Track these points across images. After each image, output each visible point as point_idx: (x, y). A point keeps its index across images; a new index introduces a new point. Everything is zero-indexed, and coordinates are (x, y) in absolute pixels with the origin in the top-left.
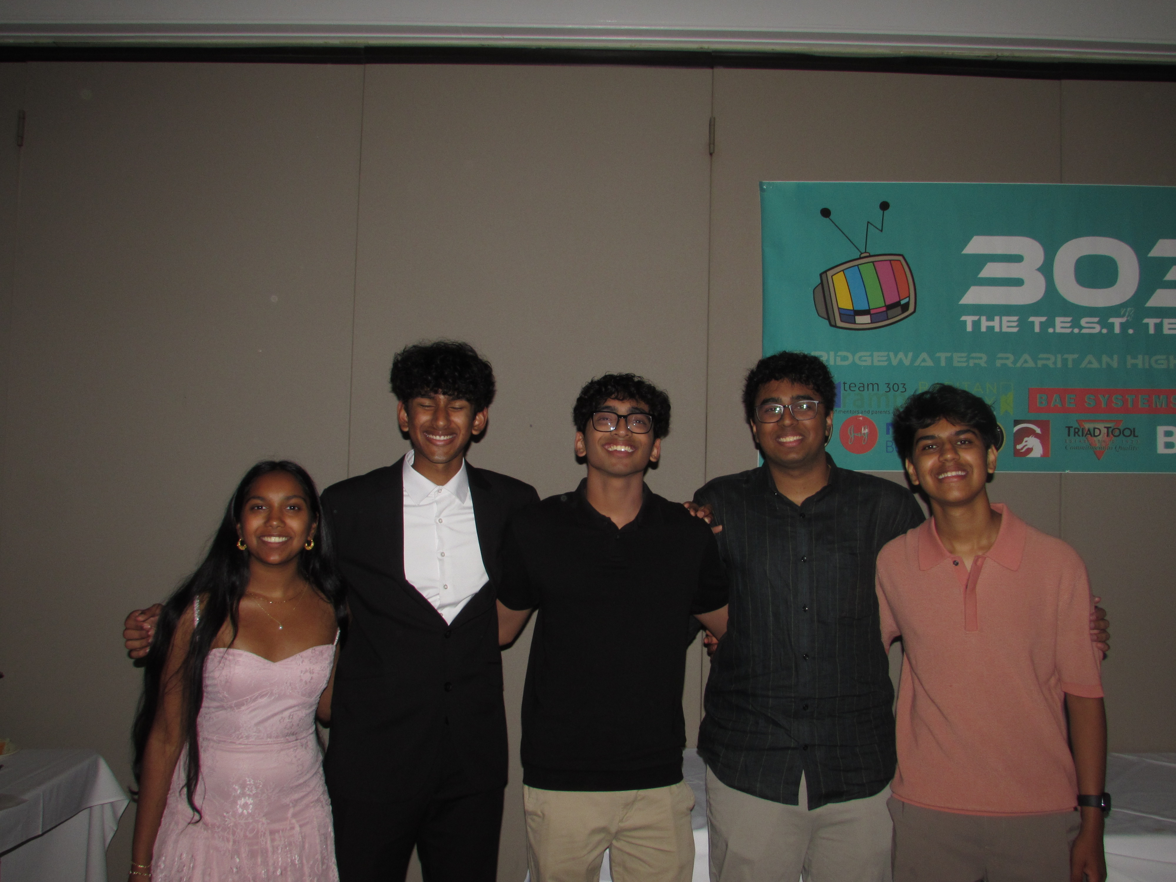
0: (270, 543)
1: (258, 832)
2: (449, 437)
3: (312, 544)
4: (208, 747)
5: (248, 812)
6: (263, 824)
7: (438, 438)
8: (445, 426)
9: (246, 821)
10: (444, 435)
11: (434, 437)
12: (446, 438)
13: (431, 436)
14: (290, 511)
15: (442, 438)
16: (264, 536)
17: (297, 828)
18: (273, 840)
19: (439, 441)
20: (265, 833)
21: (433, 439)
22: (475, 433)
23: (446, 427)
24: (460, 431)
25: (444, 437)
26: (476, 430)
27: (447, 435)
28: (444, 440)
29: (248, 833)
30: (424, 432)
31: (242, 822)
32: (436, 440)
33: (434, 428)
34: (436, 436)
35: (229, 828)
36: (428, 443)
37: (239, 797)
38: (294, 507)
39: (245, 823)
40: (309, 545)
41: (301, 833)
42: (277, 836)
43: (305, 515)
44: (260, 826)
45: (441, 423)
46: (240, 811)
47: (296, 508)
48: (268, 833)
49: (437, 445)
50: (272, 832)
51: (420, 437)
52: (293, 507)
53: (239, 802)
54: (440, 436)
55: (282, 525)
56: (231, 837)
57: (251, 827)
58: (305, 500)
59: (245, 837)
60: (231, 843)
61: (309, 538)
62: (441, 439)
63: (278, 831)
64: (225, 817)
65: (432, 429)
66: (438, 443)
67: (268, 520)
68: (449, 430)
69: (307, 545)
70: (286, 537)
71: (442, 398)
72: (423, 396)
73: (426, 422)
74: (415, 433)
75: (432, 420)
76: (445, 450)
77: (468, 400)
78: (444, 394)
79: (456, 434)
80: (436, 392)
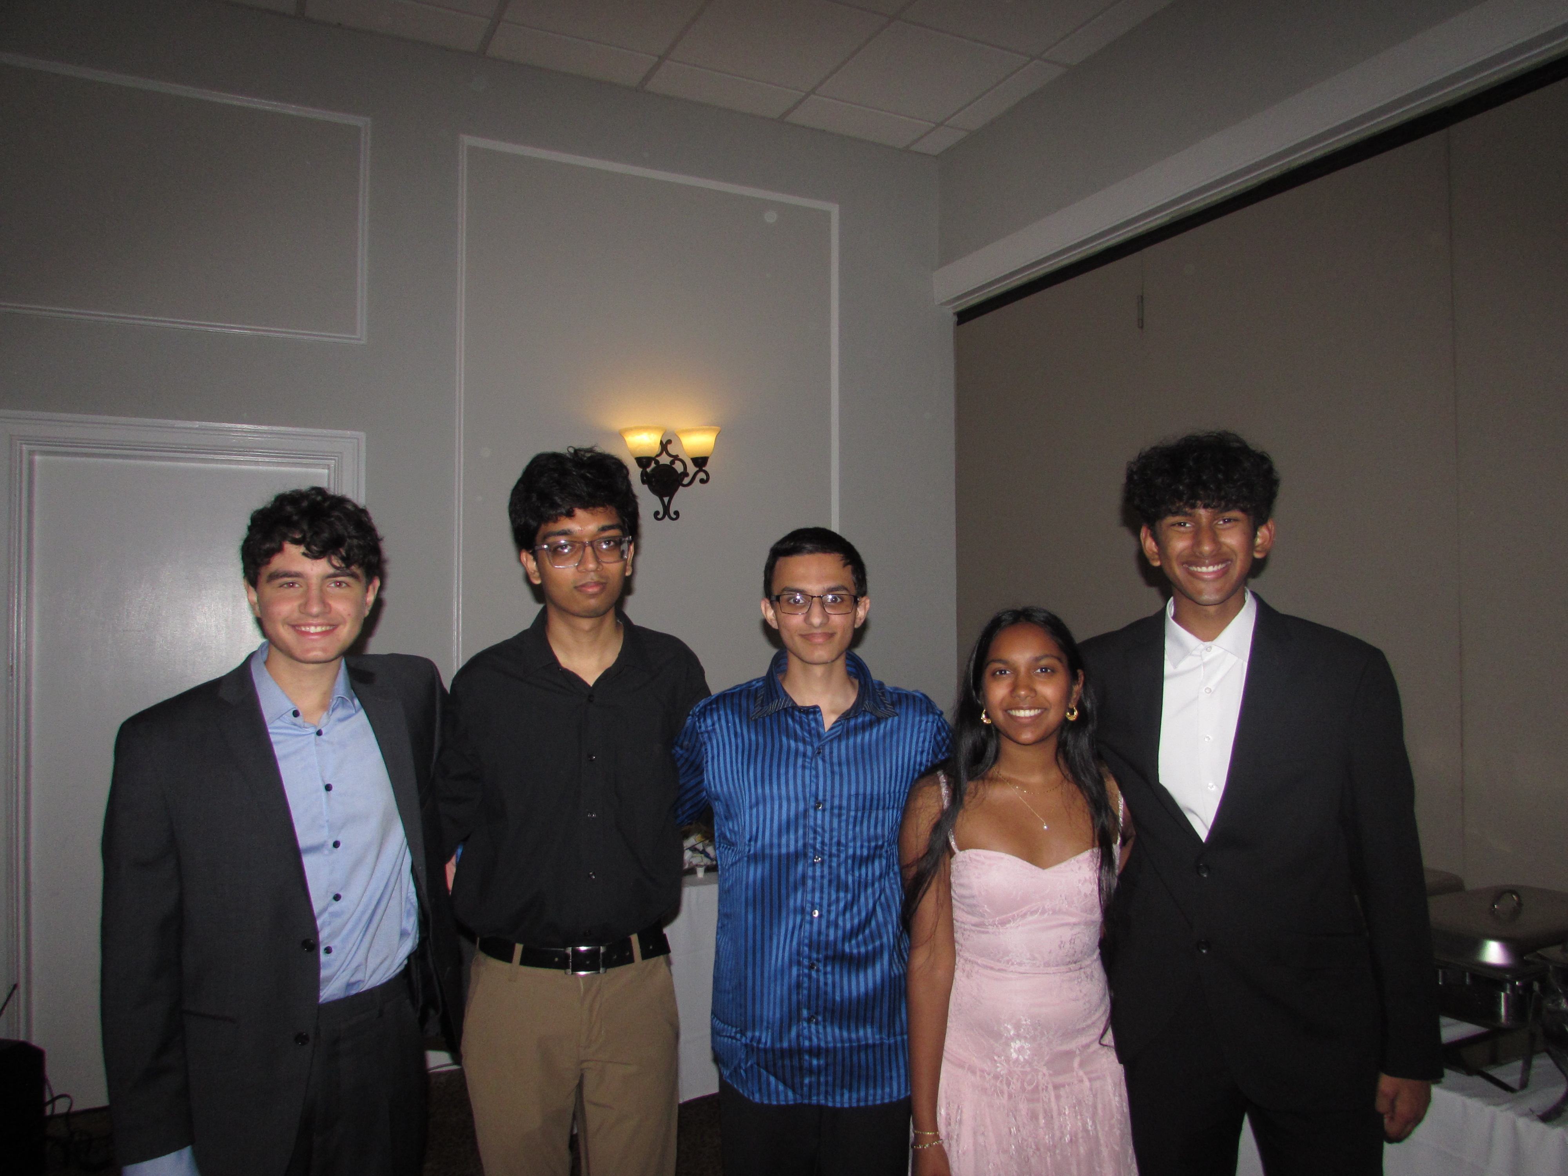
0: (1019, 717)
1: (1037, 1087)
2: (1220, 567)
3: (1076, 713)
4: (972, 971)
5: (1025, 1059)
6: (1044, 1075)
7: (1204, 569)
8: (1212, 551)
9: (1022, 1069)
10: (1213, 565)
11: (1199, 569)
12: (1216, 568)
13: (1194, 569)
14: (1040, 674)
15: (1211, 569)
16: (1011, 709)
17: (1087, 1083)
18: (1058, 1097)
19: (1207, 573)
20: (1047, 1087)
21: (1197, 572)
22: (1258, 556)
23: (1214, 553)
24: (1236, 555)
25: (1214, 567)
26: (1258, 552)
27: (1218, 564)
28: (1214, 572)
29: (1025, 1084)
30: (1183, 563)
31: (1018, 1069)
32: (1201, 573)
33: (1197, 557)
34: (1201, 566)
35: (1002, 1076)
36: (1191, 579)
37: (1012, 1039)
38: (1046, 669)
39: (1021, 1072)
40: (1072, 713)
41: (1091, 1089)
42: (1062, 1092)
43: (1061, 679)
44: (1040, 1077)
45: (1207, 548)
46: (1014, 1055)
47: (1049, 671)
48: (1050, 1087)
49: (1204, 580)
50: (1056, 1087)
51: (1178, 571)
52: (1044, 669)
53: (1013, 1044)
54: (1207, 566)
55: (1033, 694)
56: (1005, 1088)
57: (1029, 1077)
58: (1059, 659)
59: (1023, 1089)
60: (1006, 1096)
61: (1070, 706)
62: (1208, 570)
63: (1063, 1086)
64: (995, 1061)
65: (1193, 559)
66: (1207, 576)
67: (1014, 688)
68: (1221, 557)
69: (1068, 714)
70: (1038, 708)
71: (1203, 514)
72: (1175, 514)
73: (1184, 550)
74: (1171, 568)
75: (1193, 546)
76: (1218, 585)
77: (1243, 510)
78: (1205, 507)
79: (1232, 561)
80: (1193, 506)
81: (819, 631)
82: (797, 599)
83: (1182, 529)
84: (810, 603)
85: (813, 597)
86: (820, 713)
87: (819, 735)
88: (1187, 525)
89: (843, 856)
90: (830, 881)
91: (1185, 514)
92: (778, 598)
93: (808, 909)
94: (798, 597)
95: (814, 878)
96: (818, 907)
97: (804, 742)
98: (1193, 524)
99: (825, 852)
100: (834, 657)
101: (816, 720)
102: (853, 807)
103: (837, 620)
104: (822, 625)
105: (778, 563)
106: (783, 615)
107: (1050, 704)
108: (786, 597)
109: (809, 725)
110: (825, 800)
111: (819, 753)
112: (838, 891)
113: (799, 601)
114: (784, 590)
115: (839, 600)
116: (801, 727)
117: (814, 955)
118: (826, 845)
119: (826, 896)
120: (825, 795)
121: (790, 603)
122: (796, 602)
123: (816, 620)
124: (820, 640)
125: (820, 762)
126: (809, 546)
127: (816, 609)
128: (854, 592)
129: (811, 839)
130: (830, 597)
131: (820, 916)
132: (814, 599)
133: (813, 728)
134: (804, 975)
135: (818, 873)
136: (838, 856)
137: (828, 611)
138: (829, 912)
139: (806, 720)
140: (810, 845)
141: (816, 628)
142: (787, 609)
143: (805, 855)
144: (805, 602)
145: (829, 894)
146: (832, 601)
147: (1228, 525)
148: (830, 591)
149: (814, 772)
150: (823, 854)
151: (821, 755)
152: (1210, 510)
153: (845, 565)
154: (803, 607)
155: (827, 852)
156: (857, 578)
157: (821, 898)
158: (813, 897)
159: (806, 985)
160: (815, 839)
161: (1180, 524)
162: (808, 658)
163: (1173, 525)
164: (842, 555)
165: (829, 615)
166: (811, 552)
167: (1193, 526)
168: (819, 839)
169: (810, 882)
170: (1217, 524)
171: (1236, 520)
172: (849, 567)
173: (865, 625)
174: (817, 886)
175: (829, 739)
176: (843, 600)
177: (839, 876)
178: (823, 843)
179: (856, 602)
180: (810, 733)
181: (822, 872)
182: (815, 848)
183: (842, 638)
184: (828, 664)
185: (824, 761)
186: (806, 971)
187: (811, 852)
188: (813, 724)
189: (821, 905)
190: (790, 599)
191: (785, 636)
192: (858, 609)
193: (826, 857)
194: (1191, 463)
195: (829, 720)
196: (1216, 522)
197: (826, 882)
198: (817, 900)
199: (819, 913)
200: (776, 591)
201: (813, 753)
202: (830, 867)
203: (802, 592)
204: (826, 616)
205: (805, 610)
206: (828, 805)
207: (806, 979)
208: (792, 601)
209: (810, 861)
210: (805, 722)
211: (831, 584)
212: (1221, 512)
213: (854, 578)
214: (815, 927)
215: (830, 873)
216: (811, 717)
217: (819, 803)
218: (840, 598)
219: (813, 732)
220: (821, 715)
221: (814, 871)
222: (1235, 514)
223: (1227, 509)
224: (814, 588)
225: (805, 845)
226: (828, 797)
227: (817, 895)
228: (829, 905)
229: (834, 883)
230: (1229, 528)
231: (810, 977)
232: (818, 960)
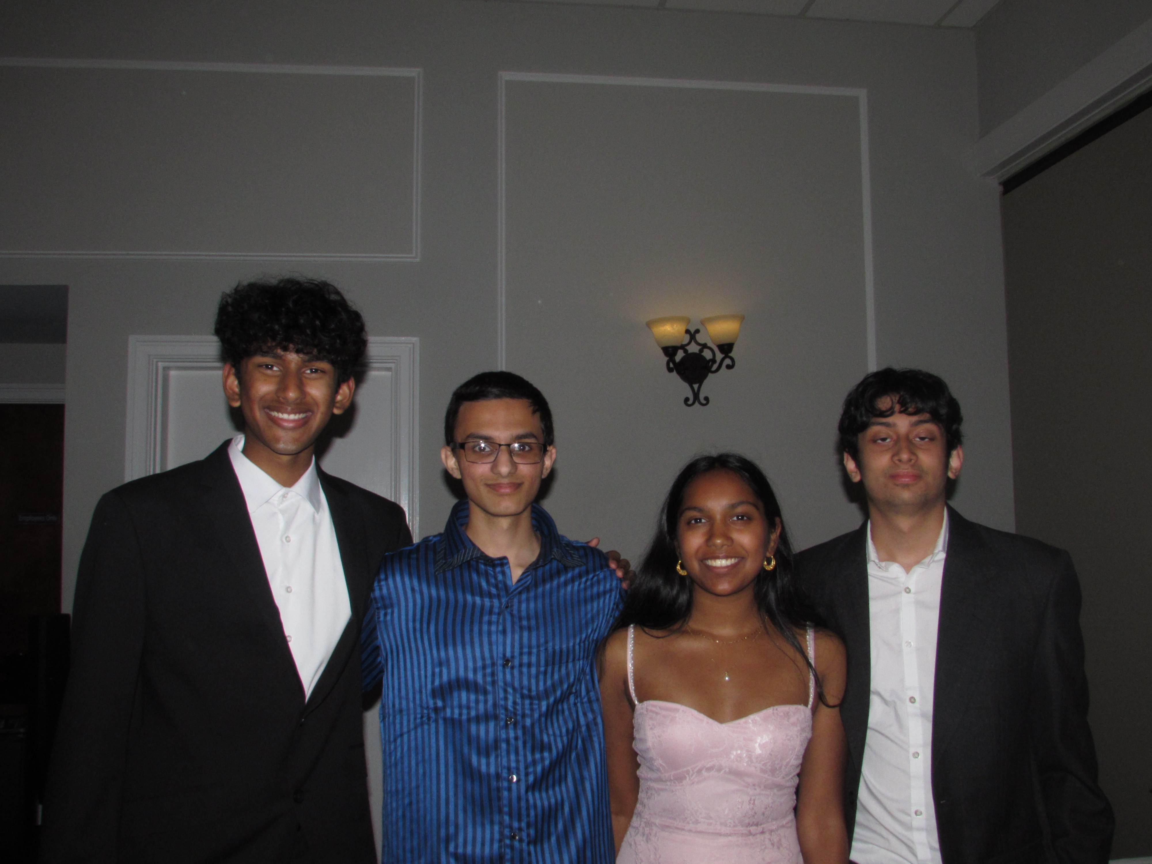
0: (715, 567)
2: (301, 416)
3: (773, 562)
7: (285, 416)
8: (296, 399)
10: (295, 412)
11: (280, 416)
12: (297, 417)
13: (275, 414)
14: (736, 522)
15: (292, 417)
16: (707, 559)
19: (287, 421)
21: (278, 418)
22: (336, 412)
23: (298, 401)
24: (318, 407)
25: (295, 415)
26: (338, 408)
27: (299, 412)
28: (294, 421)
30: (265, 407)
32: (282, 420)
33: (280, 403)
34: (282, 413)
36: (271, 424)
38: (742, 517)
40: (769, 562)
43: (757, 527)
45: (292, 395)
47: (745, 518)
49: (283, 428)
51: (259, 415)
52: (740, 517)
54: (289, 414)
55: (729, 543)
58: (756, 506)
61: (767, 554)
62: (289, 418)
66: (286, 424)
67: (710, 537)
69: (765, 563)
70: (735, 557)
71: (293, 358)
72: (264, 353)
73: (268, 393)
74: (252, 410)
75: (277, 391)
76: (295, 434)
77: (332, 362)
78: (298, 352)
79: (313, 412)
80: (286, 349)
81: (505, 481)
82: (481, 447)
83: (268, 372)
84: (497, 451)
85: (500, 445)
86: (508, 566)
87: (506, 587)
88: (275, 369)
89: (536, 715)
90: (525, 743)
92: (462, 446)
93: (505, 774)
94: (483, 445)
95: (508, 741)
96: (515, 771)
97: (490, 596)
98: (281, 368)
99: (518, 712)
100: (521, 508)
101: (503, 573)
102: (542, 662)
103: (525, 469)
104: (510, 474)
105: (462, 408)
106: (467, 463)
107: (747, 552)
108: (472, 444)
109: (495, 578)
110: (513, 657)
111: (507, 607)
112: (533, 753)
113: (484, 448)
114: (468, 437)
115: (527, 448)
116: (488, 582)
117: (516, 825)
118: (518, 704)
119: (521, 758)
120: (513, 652)
121: (475, 451)
122: (482, 450)
123: (504, 469)
124: (507, 490)
125: (508, 617)
126: (495, 390)
127: (504, 458)
128: (542, 441)
129: (502, 699)
130: (516, 445)
131: (518, 780)
132: (503, 447)
133: (500, 581)
134: (506, 846)
135: (512, 734)
136: (532, 716)
137: (516, 460)
138: (527, 775)
139: (492, 573)
140: (502, 706)
141: (503, 477)
142: (472, 457)
143: (496, 717)
144: (492, 450)
145: (525, 756)
146: (520, 450)
147: (315, 375)
148: (518, 438)
149: (501, 628)
150: (515, 714)
151: (509, 610)
152: (302, 356)
153: (534, 412)
154: (489, 454)
155: (519, 712)
156: (545, 425)
157: (517, 761)
158: (509, 761)
159: (508, 857)
160: (506, 699)
161: (267, 366)
162: (493, 509)
163: (260, 366)
164: (530, 401)
165: (517, 464)
166: (498, 396)
167: (280, 371)
168: (510, 698)
169: (504, 746)
170: (304, 372)
171: (323, 371)
172: (538, 415)
173: (552, 475)
174: (512, 749)
175: (517, 591)
176: (531, 449)
177: (533, 735)
178: (515, 703)
179: (544, 451)
180: (496, 586)
181: (516, 733)
182: (506, 709)
183: (529, 489)
184: (516, 515)
185: (512, 615)
186: (508, 842)
187: (502, 714)
188: (500, 577)
189: (518, 769)
190: (474, 447)
191: (470, 486)
192: (545, 459)
193: (519, 718)
195: (516, 573)
196: (302, 371)
197: (520, 743)
198: (513, 765)
199: (517, 777)
200: (459, 438)
201: (500, 607)
202: (524, 727)
203: (487, 439)
204: (514, 465)
205: (492, 459)
206: (516, 662)
207: (508, 851)
208: (477, 449)
209: (502, 723)
210: (491, 574)
211: (520, 431)
212: (310, 361)
213: (543, 426)
214: (514, 794)
215: (524, 734)
216: (498, 569)
217: (508, 661)
218: (529, 447)
219: (500, 585)
220: (509, 567)
221: (507, 733)
222: (323, 365)
223: (319, 359)
224: (501, 435)
225: (495, 705)
226: (517, 654)
227: (513, 757)
228: (526, 768)
229: (529, 745)
230: (316, 379)
231: (512, 847)
232: (520, 829)
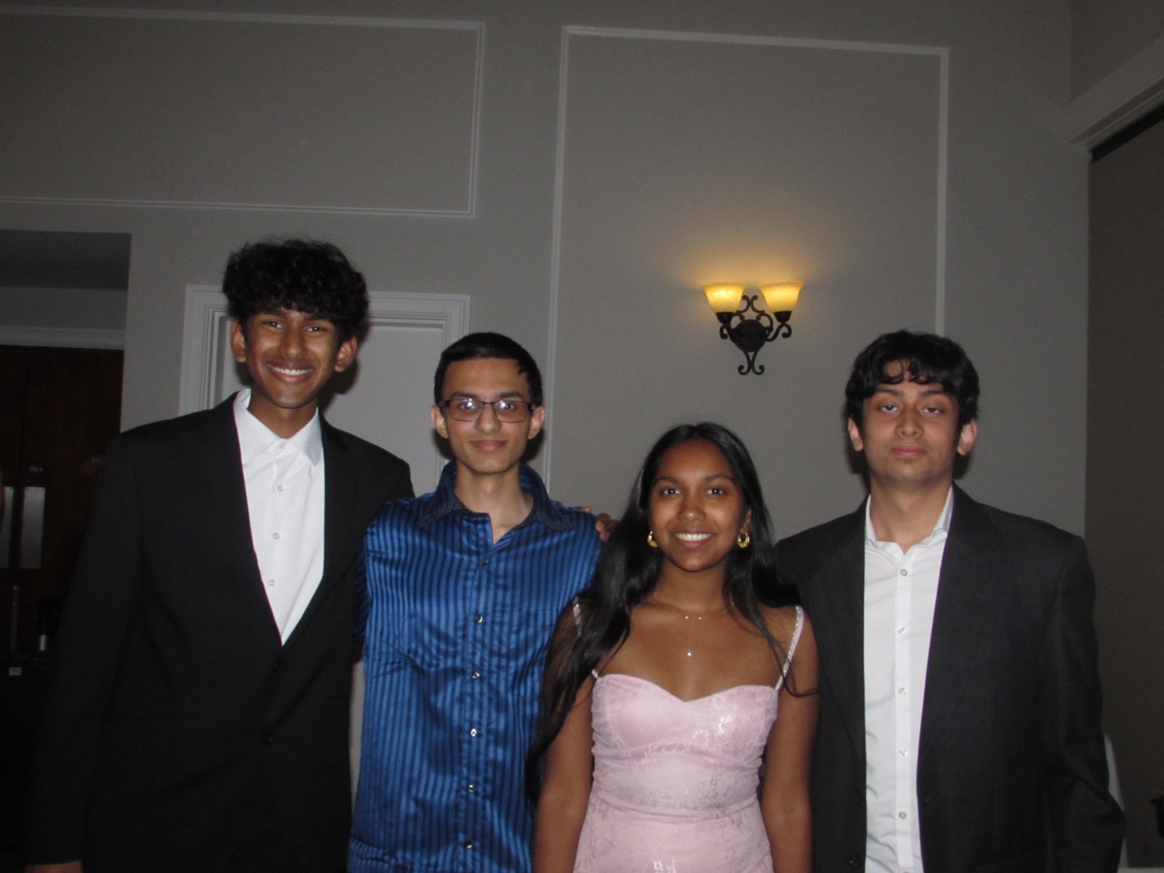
0: (685, 541)
2: (303, 372)
7: (287, 372)
8: (298, 356)
10: (297, 368)
11: (282, 371)
12: (298, 373)
13: (278, 369)
15: (294, 372)
16: (678, 532)
19: (289, 376)
21: (280, 373)
22: (338, 369)
23: (299, 358)
24: (319, 364)
25: (297, 371)
26: (339, 365)
27: (300, 368)
28: (296, 376)
30: (267, 363)
32: (284, 375)
33: (282, 358)
34: (284, 369)
36: (273, 379)
45: (294, 351)
49: (285, 382)
51: (262, 370)
54: (291, 369)
55: (701, 518)
62: (291, 373)
65: (278, 360)
66: (288, 379)
67: (682, 509)
68: (304, 362)
70: (706, 533)
71: (296, 316)
72: (269, 311)
73: (271, 350)
74: (255, 365)
75: (280, 347)
76: (297, 389)
77: (333, 321)
78: (300, 310)
79: (314, 368)
80: (289, 307)
81: (490, 438)
83: (273, 329)
84: (481, 409)
85: (484, 403)
86: (490, 523)
87: (486, 545)
88: (279, 326)
89: (503, 673)
90: (489, 699)
91: (279, 314)
92: (447, 404)
93: (466, 728)
95: (473, 696)
96: (477, 726)
97: (470, 552)
98: (284, 325)
100: (505, 466)
101: (485, 531)
102: (516, 622)
103: (509, 428)
106: (453, 421)
108: (456, 403)
109: (477, 535)
110: (485, 614)
112: (498, 710)
113: (471, 407)
114: (454, 395)
116: (469, 538)
117: (473, 777)
118: (486, 661)
119: (485, 714)
120: (486, 609)
121: (460, 409)
122: (468, 408)
123: (487, 426)
124: (491, 448)
125: (485, 574)
126: (482, 350)
127: (487, 415)
128: (529, 399)
129: (470, 654)
131: (479, 736)
132: (487, 405)
133: (481, 539)
134: (462, 797)
135: (477, 689)
136: (499, 673)
137: (501, 418)
138: (489, 731)
139: (474, 530)
140: (469, 660)
141: (486, 434)
142: (457, 415)
143: (463, 671)
144: (477, 408)
145: (489, 712)
146: (505, 408)
147: (317, 333)
148: (503, 397)
149: (476, 584)
150: (482, 670)
151: (486, 567)
152: (304, 314)
153: (520, 372)
154: (474, 412)
155: (486, 669)
156: (532, 386)
157: (481, 716)
158: (472, 715)
159: (463, 807)
160: (474, 654)
161: (271, 323)
162: (476, 467)
163: (265, 323)
164: (517, 361)
165: (501, 422)
166: (484, 356)
167: (283, 328)
168: (478, 654)
169: (468, 699)
170: (306, 330)
171: (324, 330)
172: (524, 374)
174: (476, 704)
175: (497, 550)
176: (516, 408)
178: (482, 659)
180: (476, 543)
181: (481, 688)
182: (473, 664)
183: (514, 448)
184: (500, 474)
185: (489, 573)
186: (464, 793)
187: (469, 668)
188: (481, 534)
189: (480, 724)
190: (460, 405)
191: (455, 443)
192: (533, 419)
193: (485, 674)
194: (294, 265)
196: (304, 329)
197: (485, 699)
198: (476, 718)
199: (478, 732)
200: (446, 396)
201: (477, 564)
202: (490, 684)
204: (498, 423)
205: (476, 417)
206: (489, 619)
207: (463, 802)
208: (463, 407)
209: (468, 677)
210: (472, 531)
211: (505, 390)
212: (312, 319)
213: (528, 385)
214: (474, 747)
215: (490, 690)
216: (480, 526)
217: (480, 617)
218: (514, 405)
219: (480, 543)
220: (491, 525)
221: (473, 688)
222: (325, 324)
223: (320, 317)
224: (486, 393)
225: (463, 659)
226: (490, 611)
227: (476, 712)
228: (489, 724)
229: (493, 702)
230: (318, 337)
231: (467, 799)
